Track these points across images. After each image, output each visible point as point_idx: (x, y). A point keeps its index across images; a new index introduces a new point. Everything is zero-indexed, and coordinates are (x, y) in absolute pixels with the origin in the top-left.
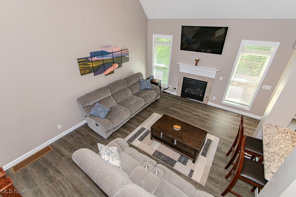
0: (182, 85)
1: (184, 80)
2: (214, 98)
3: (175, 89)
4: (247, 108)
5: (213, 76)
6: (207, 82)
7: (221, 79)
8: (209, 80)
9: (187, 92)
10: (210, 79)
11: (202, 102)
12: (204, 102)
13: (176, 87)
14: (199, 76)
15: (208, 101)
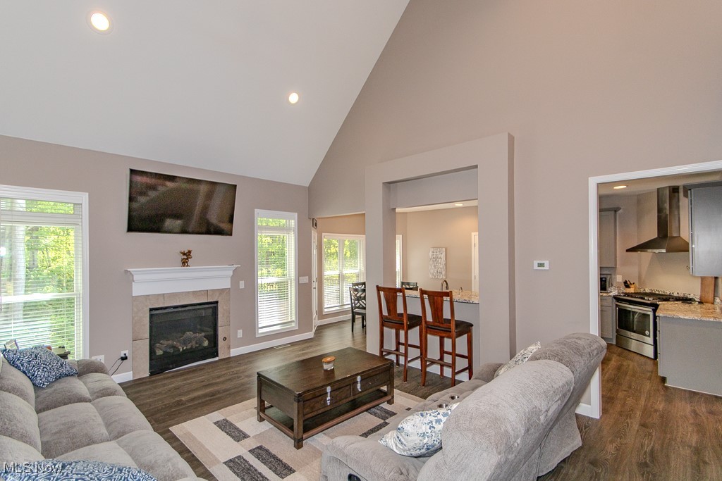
0: (147, 335)
1: (151, 316)
2: (240, 334)
3: (124, 358)
4: (294, 326)
5: (226, 284)
6: (217, 302)
7: (242, 285)
8: (220, 294)
9: (165, 352)
10: (222, 291)
11: (217, 359)
12: (222, 355)
13: (126, 352)
14: (194, 293)
15: (229, 348)
